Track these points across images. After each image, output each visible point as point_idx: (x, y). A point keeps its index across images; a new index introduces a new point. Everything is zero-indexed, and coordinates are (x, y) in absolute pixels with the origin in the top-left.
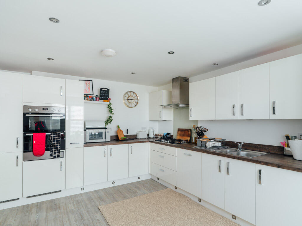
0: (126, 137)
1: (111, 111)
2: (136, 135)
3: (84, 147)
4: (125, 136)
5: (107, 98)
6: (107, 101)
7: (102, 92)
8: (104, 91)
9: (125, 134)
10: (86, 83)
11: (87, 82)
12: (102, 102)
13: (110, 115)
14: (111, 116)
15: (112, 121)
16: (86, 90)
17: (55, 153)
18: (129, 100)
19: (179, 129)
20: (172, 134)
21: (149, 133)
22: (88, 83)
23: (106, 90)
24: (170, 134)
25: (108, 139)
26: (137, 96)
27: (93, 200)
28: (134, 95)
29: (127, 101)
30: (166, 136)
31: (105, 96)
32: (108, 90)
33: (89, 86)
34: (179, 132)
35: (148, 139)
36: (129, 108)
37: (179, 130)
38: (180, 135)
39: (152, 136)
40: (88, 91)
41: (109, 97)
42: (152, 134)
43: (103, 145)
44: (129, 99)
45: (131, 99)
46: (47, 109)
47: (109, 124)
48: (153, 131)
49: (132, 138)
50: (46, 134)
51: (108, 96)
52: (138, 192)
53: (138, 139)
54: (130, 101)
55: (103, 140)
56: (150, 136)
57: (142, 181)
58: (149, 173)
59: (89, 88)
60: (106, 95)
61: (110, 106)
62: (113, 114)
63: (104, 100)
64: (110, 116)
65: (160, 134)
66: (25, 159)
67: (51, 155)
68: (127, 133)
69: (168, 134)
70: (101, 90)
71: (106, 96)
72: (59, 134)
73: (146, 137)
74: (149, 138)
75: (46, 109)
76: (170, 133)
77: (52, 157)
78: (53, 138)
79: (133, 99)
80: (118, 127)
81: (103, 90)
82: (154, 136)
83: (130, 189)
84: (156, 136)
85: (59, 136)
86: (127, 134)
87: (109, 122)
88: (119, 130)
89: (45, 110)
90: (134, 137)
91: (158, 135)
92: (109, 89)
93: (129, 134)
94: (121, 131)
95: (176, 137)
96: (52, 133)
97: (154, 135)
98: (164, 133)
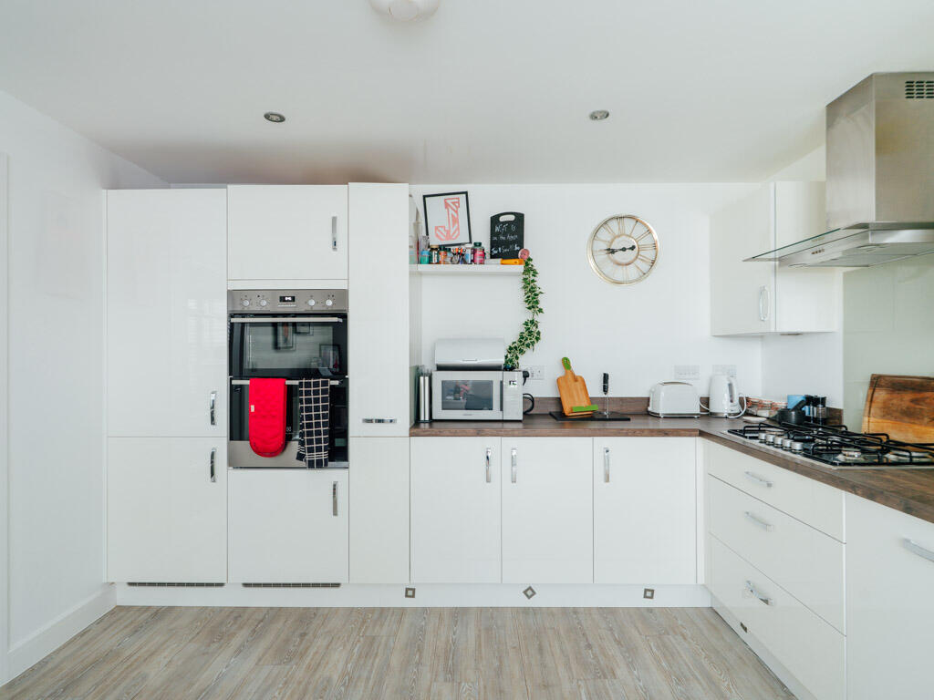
0: (596, 407)
1: (532, 300)
2: (649, 399)
3: (411, 435)
4: (593, 400)
5: (517, 248)
6: (513, 261)
7: (497, 229)
8: (504, 223)
9: (595, 390)
10: (447, 205)
11: (448, 201)
12: (495, 265)
13: (528, 316)
14: (532, 322)
15: (538, 339)
16: (447, 228)
17: (311, 450)
18: (613, 251)
19: (880, 377)
20: (835, 402)
21: (709, 392)
22: (454, 203)
23: (512, 218)
24: (823, 401)
25: (515, 410)
26: (649, 231)
27: (420, 657)
28: (639, 230)
29: (603, 256)
30: (801, 414)
31: (507, 244)
32: (520, 218)
33: (456, 212)
34: (881, 395)
35: (701, 421)
36: (617, 287)
37: (876, 382)
38: (887, 412)
39: (722, 405)
40: (452, 231)
41: (521, 246)
42: (727, 396)
43: (479, 434)
44: (613, 247)
45: (624, 249)
46: (293, 299)
47: (528, 351)
48: (730, 385)
49: (625, 409)
50: (288, 382)
51: (520, 242)
52: (618, 672)
53: (656, 416)
54: (619, 256)
55: (494, 414)
56: (713, 409)
57: (664, 611)
58: (702, 581)
59: (455, 221)
60: (511, 238)
61: (533, 281)
62: (540, 311)
63: (504, 258)
64: (530, 319)
65: (767, 401)
66: (234, 463)
67: (300, 457)
68: (605, 389)
69: (811, 401)
70: (495, 220)
71: (513, 242)
72: (325, 384)
73: (695, 408)
74: (707, 413)
75: (290, 299)
76: (820, 395)
77: (303, 464)
78: (304, 397)
79: (633, 248)
80: (566, 363)
81: (502, 219)
82: (737, 409)
83: (589, 646)
84: (749, 406)
85: (324, 392)
86: (604, 396)
87: (528, 346)
88: (570, 377)
89: (288, 301)
90: (640, 408)
91: (760, 405)
92: (522, 215)
93: (611, 394)
94: (576, 379)
95: (861, 422)
96: (304, 381)
97: (736, 401)
98: (789, 397)
